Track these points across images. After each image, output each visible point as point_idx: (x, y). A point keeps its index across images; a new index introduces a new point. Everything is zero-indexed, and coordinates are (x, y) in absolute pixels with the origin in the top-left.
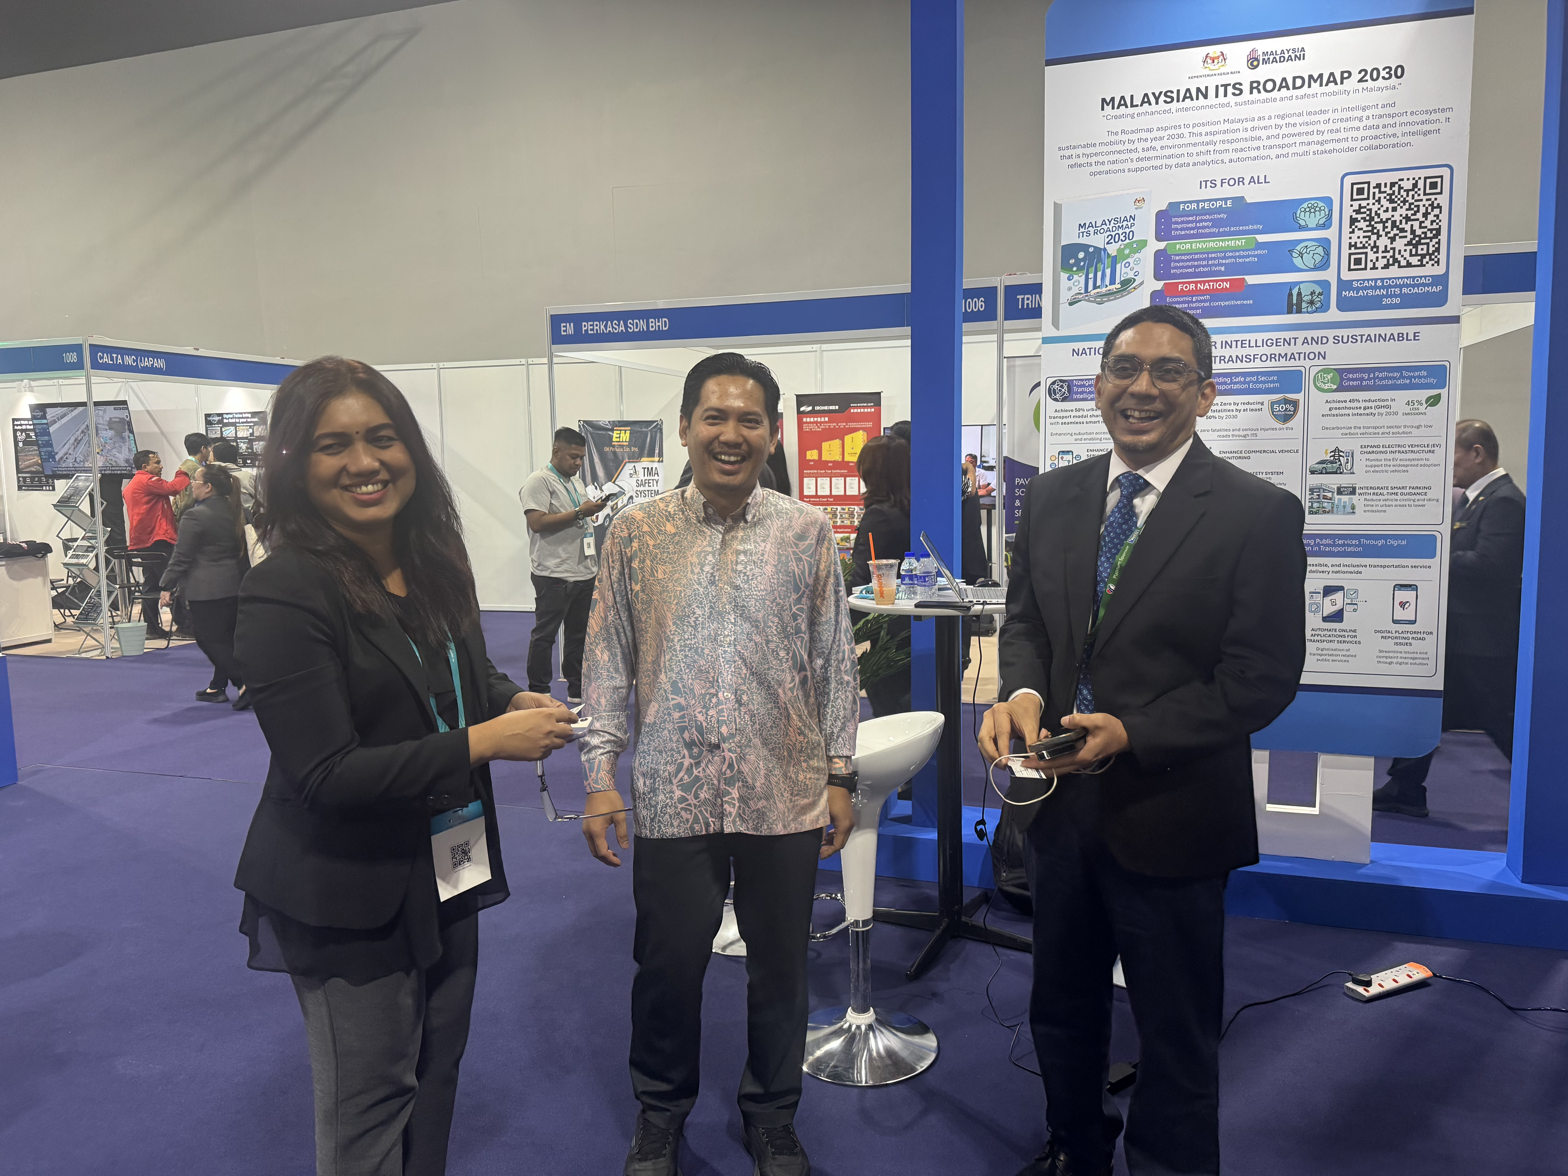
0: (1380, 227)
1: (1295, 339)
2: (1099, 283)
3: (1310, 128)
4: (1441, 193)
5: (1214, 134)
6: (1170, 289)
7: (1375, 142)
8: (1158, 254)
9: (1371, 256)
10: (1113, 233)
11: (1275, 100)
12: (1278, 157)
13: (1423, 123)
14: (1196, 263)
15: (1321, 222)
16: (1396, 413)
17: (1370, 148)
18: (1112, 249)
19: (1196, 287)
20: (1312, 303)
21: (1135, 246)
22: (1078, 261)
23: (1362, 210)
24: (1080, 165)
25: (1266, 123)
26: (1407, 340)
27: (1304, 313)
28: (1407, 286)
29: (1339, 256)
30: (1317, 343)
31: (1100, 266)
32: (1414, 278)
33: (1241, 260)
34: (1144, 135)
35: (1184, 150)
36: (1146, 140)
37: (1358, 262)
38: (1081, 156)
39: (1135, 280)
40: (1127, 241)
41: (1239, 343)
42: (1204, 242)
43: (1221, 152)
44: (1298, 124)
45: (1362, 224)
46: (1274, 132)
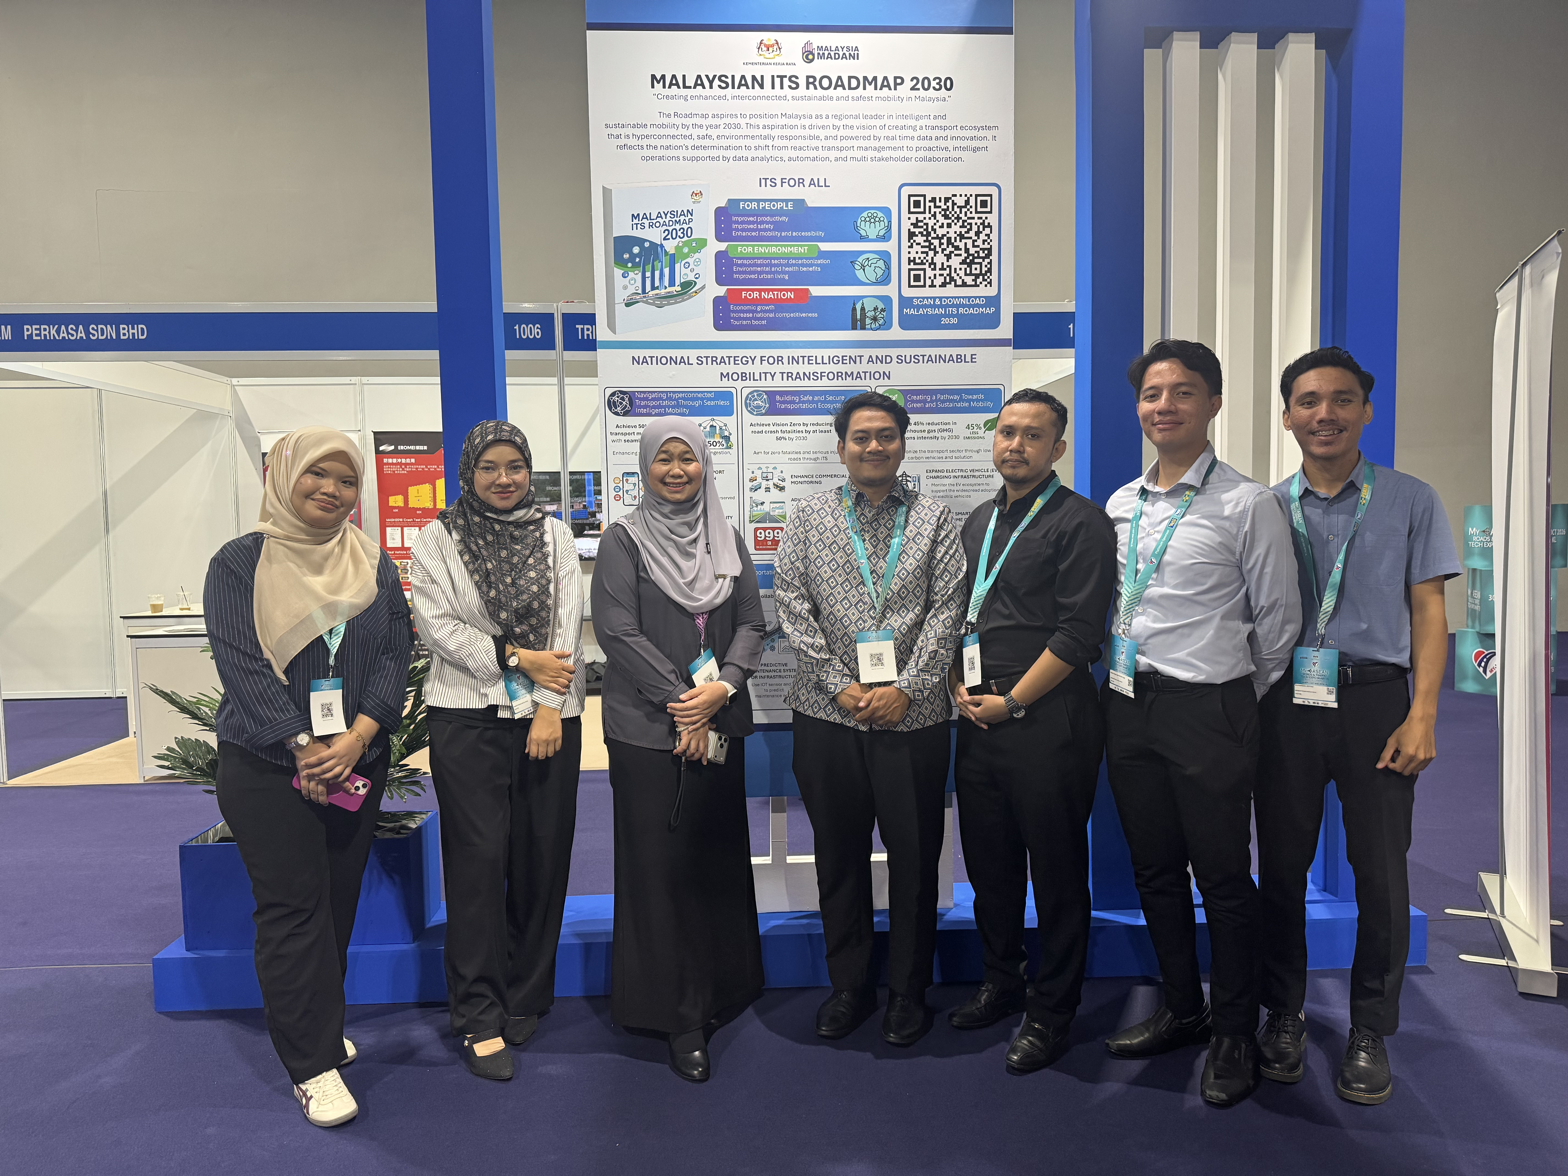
0: (936, 242)
1: (861, 357)
2: (657, 284)
3: (867, 133)
4: (990, 212)
5: (772, 127)
6: (734, 294)
7: (930, 154)
8: (719, 256)
9: (930, 273)
10: (670, 229)
11: (831, 98)
12: (837, 159)
13: (972, 139)
14: (759, 269)
15: (882, 233)
16: (957, 437)
17: (924, 159)
18: (670, 246)
19: (760, 295)
20: (875, 319)
21: (694, 245)
22: (633, 256)
23: (920, 224)
24: (631, 147)
25: (824, 122)
26: (965, 362)
27: (868, 329)
28: (964, 306)
29: (901, 270)
30: (882, 362)
31: (658, 265)
32: (969, 298)
33: (804, 269)
34: (698, 121)
35: (742, 142)
36: (701, 126)
37: (917, 278)
38: (631, 136)
39: (696, 283)
40: (686, 238)
41: (806, 359)
42: (767, 246)
43: (780, 148)
44: (855, 127)
45: (920, 239)
46: (832, 132)
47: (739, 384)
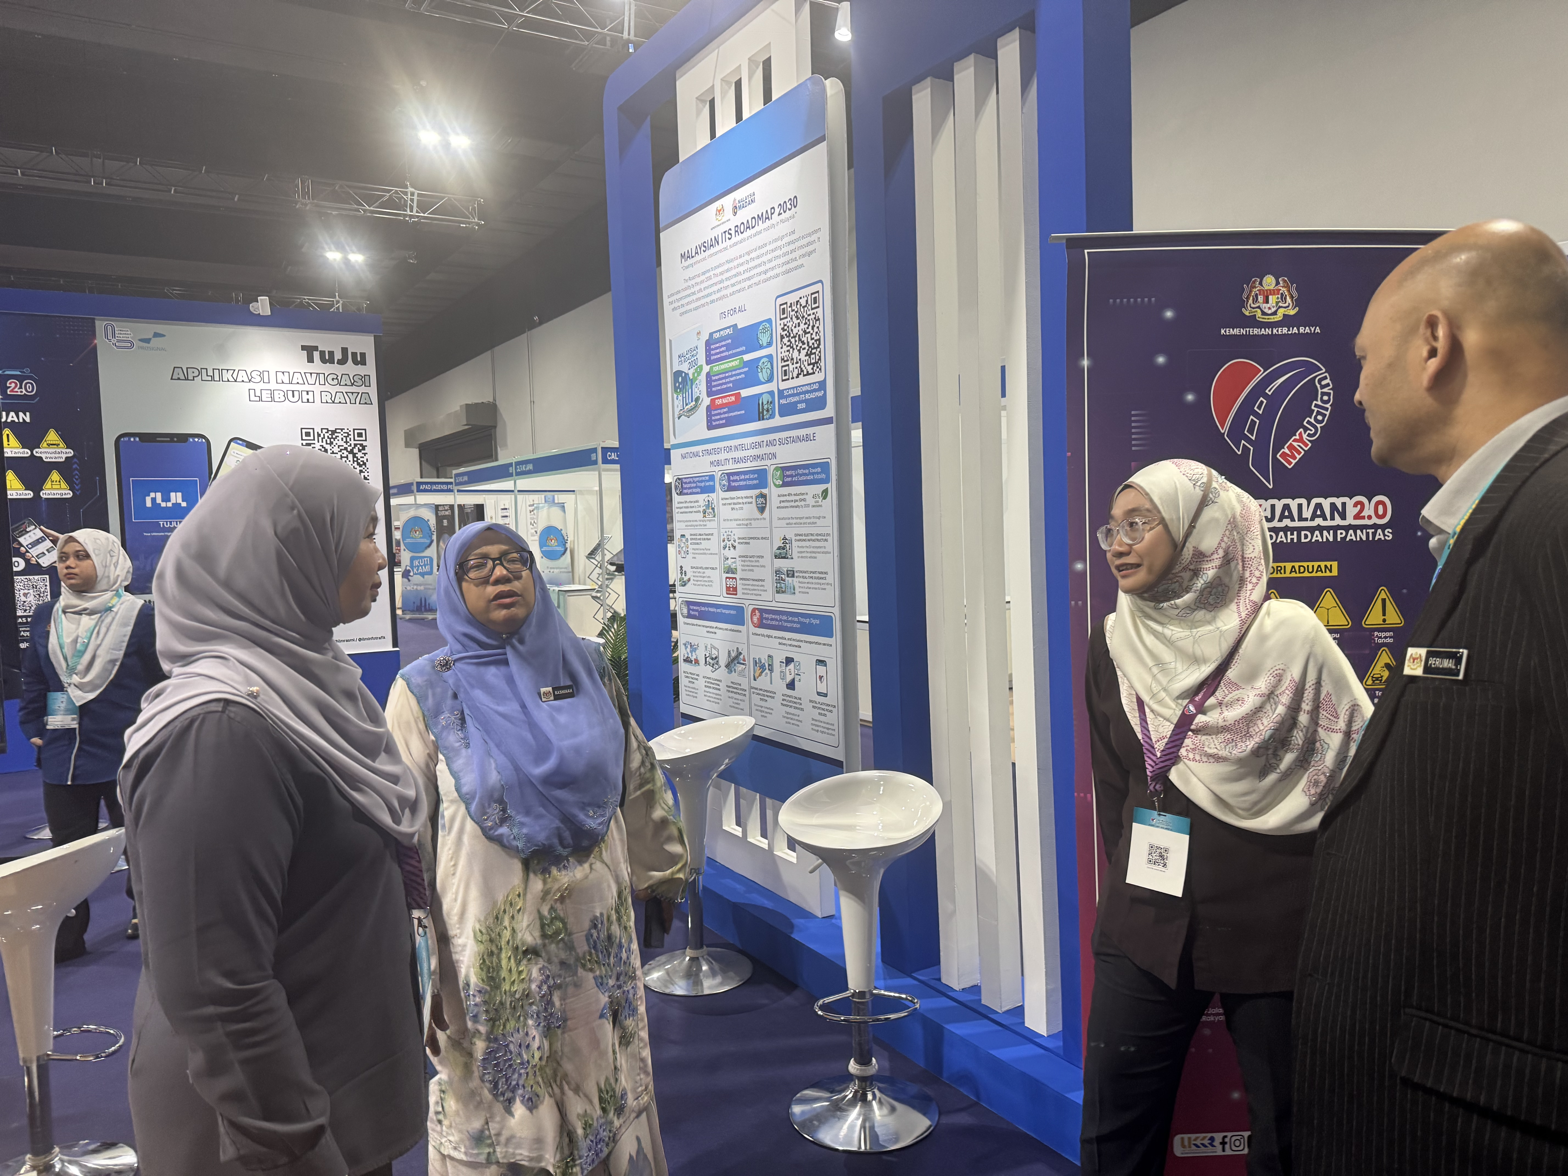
0: (793, 340)
1: (763, 442)
2: (687, 401)
3: (759, 261)
4: (819, 307)
5: (722, 273)
6: (713, 402)
7: (785, 268)
8: (708, 374)
9: (791, 367)
10: (691, 361)
11: (745, 239)
12: (748, 287)
13: (809, 244)
14: (721, 382)
15: (768, 341)
16: (808, 506)
17: (788, 272)
18: (691, 372)
19: (722, 401)
20: (767, 410)
21: (699, 370)
22: (680, 384)
23: (785, 328)
24: (677, 308)
25: (742, 260)
26: (810, 440)
27: (765, 419)
28: (808, 392)
29: (778, 368)
30: (772, 445)
31: (687, 387)
32: (810, 385)
33: (738, 377)
34: (697, 280)
35: (713, 289)
36: (698, 283)
37: (785, 373)
38: (677, 300)
39: (700, 398)
40: (696, 366)
41: (741, 447)
42: (724, 364)
43: (726, 288)
44: (755, 259)
45: (786, 340)
46: (745, 267)
47: (716, 469)
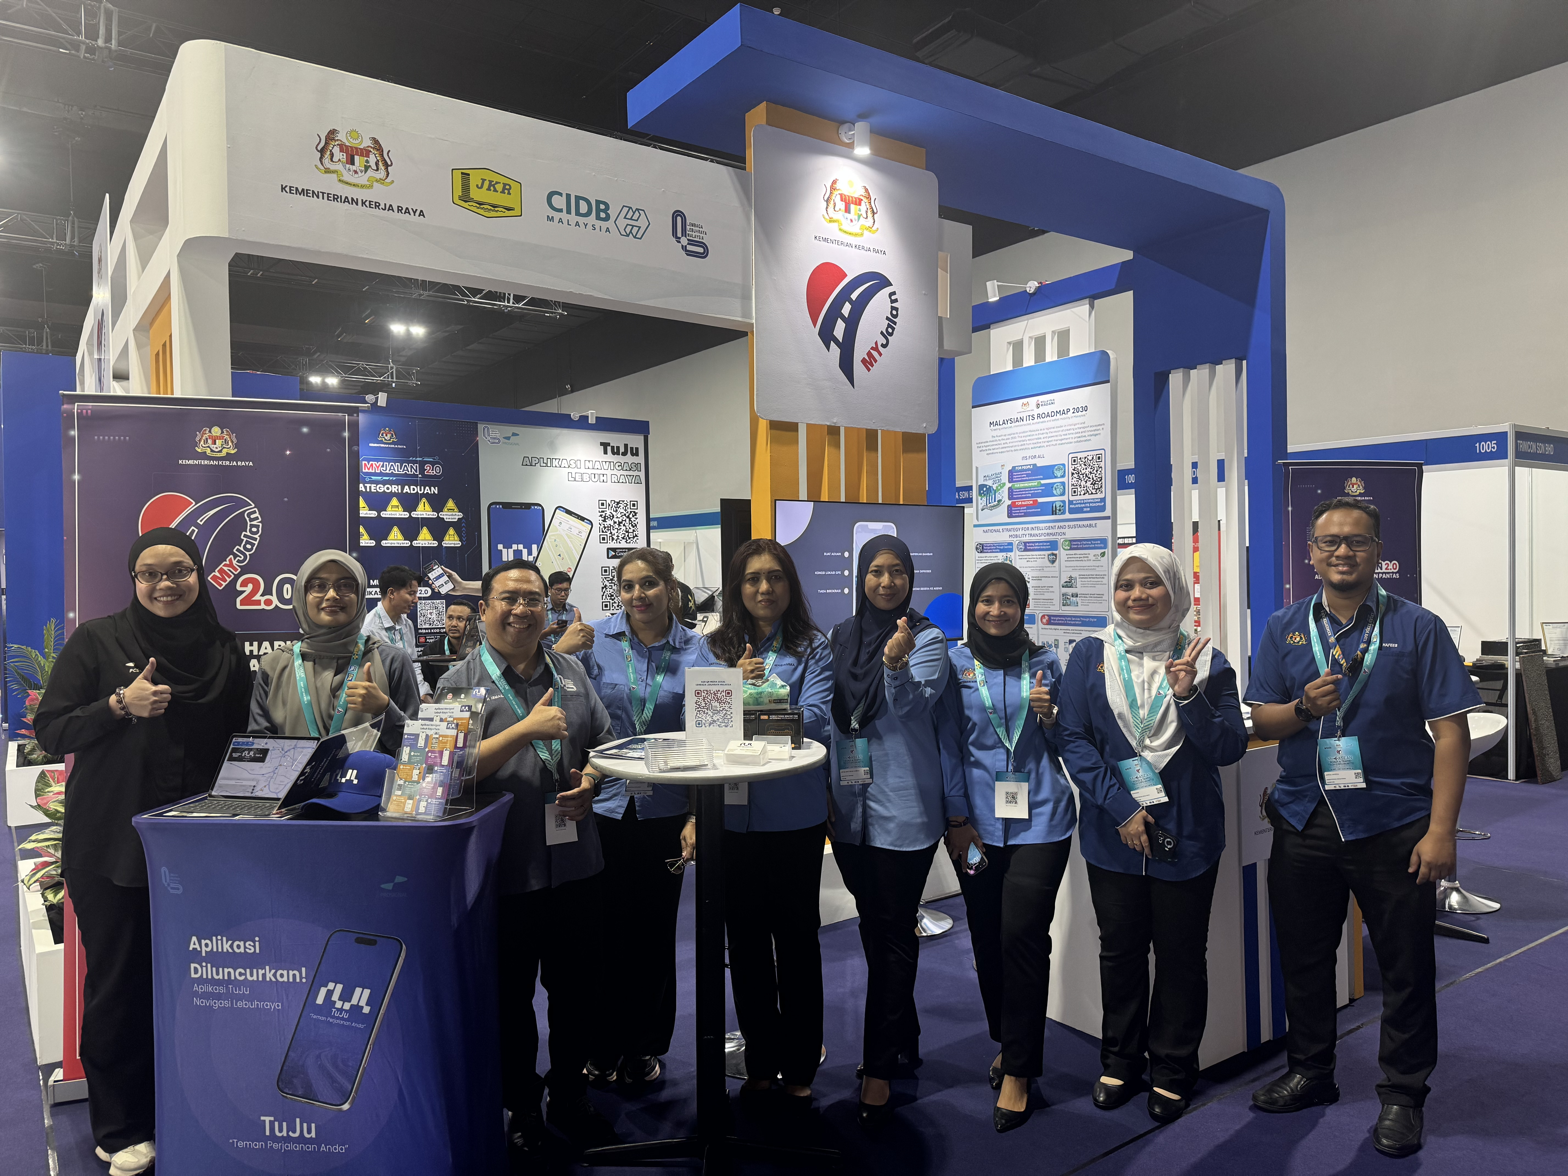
0: (1081, 476)
1: (1054, 526)
2: (990, 502)
3: (1057, 434)
4: (1102, 461)
5: (1026, 437)
6: (1013, 503)
7: (1079, 439)
8: (1009, 488)
9: (1079, 489)
10: (994, 480)
11: (1046, 421)
12: (1044, 447)
13: (1095, 430)
14: (1020, 493)
15: (1062, 474)
16: (1090, 560)
17: (1077, 442)
18: (994, 487)
19: (1023, 503)
20: (1060, 510)
21: (1002, 485)
22: (984, 491)
23: (1076, 469)
24: (984, 450)
25: (1043, 432)
27: (1057, 515)
28: (1091, 503)
29: (1069, 489)
30: (1062, 528)
31: (991, 494)
32: (1093, 499)
33: (1036, 491)
34: (1004, 437)
35: (1016, 444)
36: (1005, 439)
37: (1075, 492)
38: (984, 446)
39: (1002, 500)
40: (999, 483)
41: (1036, 528)
42: (1025, 483)
43: (1028, 444)
44: (1054, 432)
45: (1076, 475)
46: (1045, 435)
47: (1015, 539)
